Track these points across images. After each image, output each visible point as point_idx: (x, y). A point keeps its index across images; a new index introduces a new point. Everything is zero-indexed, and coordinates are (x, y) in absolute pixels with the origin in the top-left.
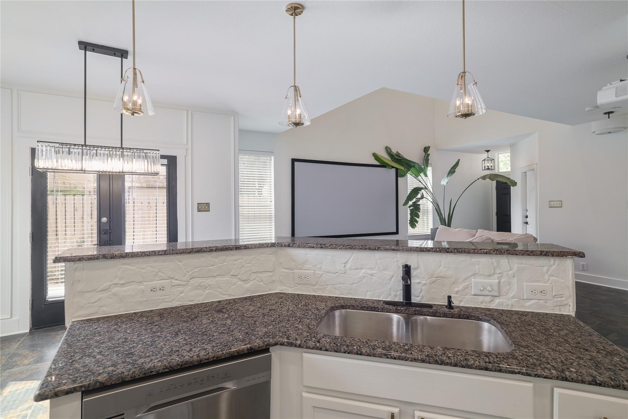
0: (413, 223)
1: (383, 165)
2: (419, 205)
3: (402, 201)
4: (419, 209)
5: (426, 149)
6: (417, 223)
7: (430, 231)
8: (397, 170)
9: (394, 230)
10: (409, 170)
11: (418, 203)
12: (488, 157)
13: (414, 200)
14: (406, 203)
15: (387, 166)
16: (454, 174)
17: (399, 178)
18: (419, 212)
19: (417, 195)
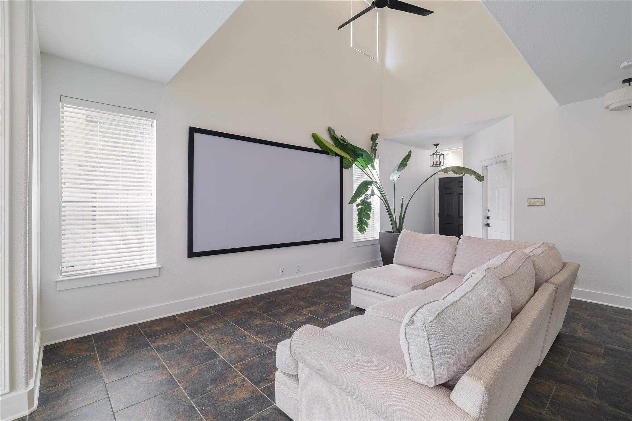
0: (362, 226)
1: (325, 151)
2: (370, 203)
3: (347, 198)
4: (370, 208)
5: (374, 138)
6: (367, 226)
7: (378, 236)
8: (341, 158)
9: (338, 236)
10: (355, 160)
11: (369, 201)
12: (437, 152)
13: (363, 197)
14: (352, 201)
15: (331, 153)
16: (406, 167)
17: (343, 169)
18: (370, 212)
19: (367, 190)
